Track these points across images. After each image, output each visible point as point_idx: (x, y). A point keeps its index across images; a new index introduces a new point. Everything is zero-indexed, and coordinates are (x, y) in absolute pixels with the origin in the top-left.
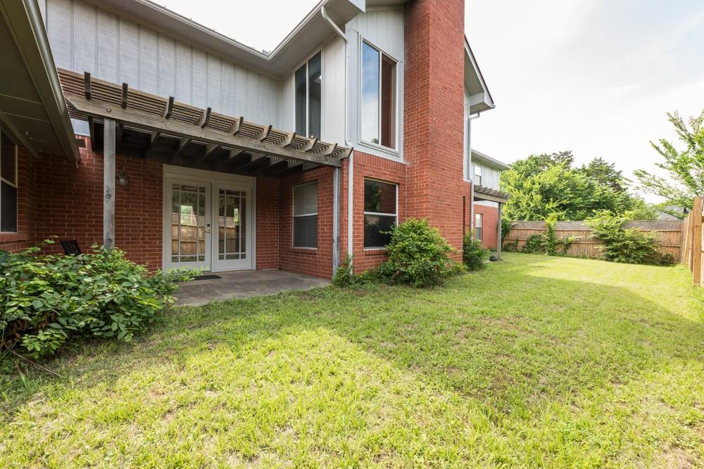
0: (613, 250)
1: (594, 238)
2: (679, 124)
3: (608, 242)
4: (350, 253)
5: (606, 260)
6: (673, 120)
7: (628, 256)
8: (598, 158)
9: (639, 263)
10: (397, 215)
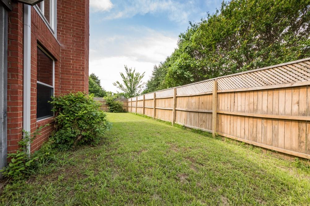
0: (113, 109)
1: (106, 104)
2: (127, 70)
3: (111, 106)
4: (27, 128)
5: (110, 112)
6: (126, 68)
7: (116, 110)
8: (93, 74)
9: (119, 112)
10: (54, 87)
